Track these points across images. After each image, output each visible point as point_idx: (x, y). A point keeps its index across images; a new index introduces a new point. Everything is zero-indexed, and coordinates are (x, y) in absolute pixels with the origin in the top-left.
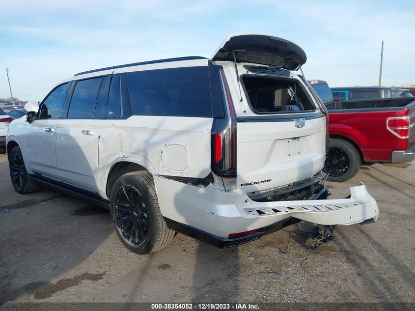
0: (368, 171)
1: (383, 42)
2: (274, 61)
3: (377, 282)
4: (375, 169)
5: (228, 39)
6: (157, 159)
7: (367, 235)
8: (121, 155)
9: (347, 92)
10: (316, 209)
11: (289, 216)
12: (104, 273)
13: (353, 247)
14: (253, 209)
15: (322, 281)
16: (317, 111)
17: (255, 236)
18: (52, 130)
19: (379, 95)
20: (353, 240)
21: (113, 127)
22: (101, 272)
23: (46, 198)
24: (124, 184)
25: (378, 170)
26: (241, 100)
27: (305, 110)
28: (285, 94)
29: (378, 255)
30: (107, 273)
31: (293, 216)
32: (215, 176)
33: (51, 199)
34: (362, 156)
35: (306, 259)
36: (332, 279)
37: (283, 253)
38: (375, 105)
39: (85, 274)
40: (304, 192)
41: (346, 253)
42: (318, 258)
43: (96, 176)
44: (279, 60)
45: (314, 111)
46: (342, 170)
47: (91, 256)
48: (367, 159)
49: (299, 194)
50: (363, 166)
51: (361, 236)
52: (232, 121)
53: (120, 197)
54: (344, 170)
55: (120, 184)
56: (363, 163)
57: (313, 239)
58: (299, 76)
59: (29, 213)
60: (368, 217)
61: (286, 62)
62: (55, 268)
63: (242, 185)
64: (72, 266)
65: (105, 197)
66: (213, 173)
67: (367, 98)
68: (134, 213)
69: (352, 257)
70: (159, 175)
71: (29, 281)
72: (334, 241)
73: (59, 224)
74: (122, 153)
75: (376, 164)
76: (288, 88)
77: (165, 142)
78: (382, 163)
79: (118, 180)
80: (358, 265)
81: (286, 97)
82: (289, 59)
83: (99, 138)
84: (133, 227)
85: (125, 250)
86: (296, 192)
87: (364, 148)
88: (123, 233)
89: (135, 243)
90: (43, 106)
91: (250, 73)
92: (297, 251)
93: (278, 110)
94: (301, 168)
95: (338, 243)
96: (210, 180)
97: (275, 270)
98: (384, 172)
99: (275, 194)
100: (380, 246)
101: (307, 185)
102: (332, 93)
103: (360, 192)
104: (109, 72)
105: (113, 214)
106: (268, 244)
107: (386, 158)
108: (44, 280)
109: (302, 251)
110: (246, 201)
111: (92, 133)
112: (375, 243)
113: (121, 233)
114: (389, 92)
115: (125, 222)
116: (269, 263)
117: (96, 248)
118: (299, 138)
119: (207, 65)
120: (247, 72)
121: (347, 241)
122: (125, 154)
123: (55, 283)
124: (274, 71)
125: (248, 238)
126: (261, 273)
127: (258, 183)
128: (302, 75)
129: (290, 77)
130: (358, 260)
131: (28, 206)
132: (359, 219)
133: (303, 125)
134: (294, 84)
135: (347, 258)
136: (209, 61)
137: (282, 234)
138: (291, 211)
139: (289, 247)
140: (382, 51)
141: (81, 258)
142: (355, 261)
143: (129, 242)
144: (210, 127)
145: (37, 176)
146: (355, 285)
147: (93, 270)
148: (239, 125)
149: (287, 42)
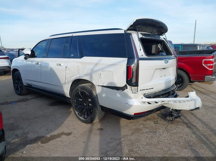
0: (191, 86)
1: (196, 21)
2: (153, 31)
3: (202, 137)
4: (195, 85)
5: (135, 21)
6: (98, 77)
7: (195, 116)
8: (79, 76)
9: (180, 46)
10: (174, 102)
11: (162, 105)
12: (72, 133)
13: (189, 121)
14: (146, 102)
15: (177, 136)
16: (173, 56)
17: (146, 115)
18: (39, 63)
19: (196, 48)
20: (189, 118)
21: (74, 62)
22: (70, 132)
23: (33, 97)
24: (80, 90)
25: (197, 86)
26: (140, 50)
27: (167, 55)
28: (157, 47)
29: (201, 125)
30: (73, 132)
31: (164, 105)
32: (128, 86)
33: (35, 98)
34: (190, 78)
35: (167, 126)
36: (181, 135)
37: (156, 123)
38: (196, 53)
39: (62, 133)
40: (167, 94)
41: (186, 123)
42: (173, 126)
43: (64, 86)
44: (155, 31)
45: (172, 56)
46: (180, 85)
47: (63, 124)
48: (192, 79)
49: (165, 95)
50: (190, 83)
51: (192, 116)
52: (137, 60)
53: (77, 96)
54: (181, 85)
55: (78, 90)
56: (191, 82)
57: (170, 117)
58: (164, 38)
59: (26, 105)
60: (197, 107)
61: (158, 31)
62: (47, 130)
63: (140, 90)
64: (55, 129)
65: (69, 96)
66: (127, 84)
67: (191, 49)
68: (84, 104)
69: (189, 125)
70: (99, 86)
71: (36, 136)
72: (180, 118)
73: (43, 110)
74: (79, 75)
75: (196, 82)
76: (159, 44)
77: (102, 69)
78: (199, 82)
79: (76, 88)
80: (192, 129)
81: (157, 49)
82: (159, 30)
83: (66, 67)
84: (84, 111)
85: (80, 122)
86: (164, 94)
87: (191, 74)
88: (78, 114)
89: (85, 118)
90: (32, 51)
91: (143, 37)
92: (163, 123)
93: (154, 55)
94: (166, 83)
95: (181, 119)
96: (126, 88)
97: (154, 131)
98: (199, 86)
99: (155, 95)
100: (202, 120)
101: (169, 91)
102: (174, 47)
103: (193, 94)
104: (71, 35)
105: (73, 104)
106: (148, 119)
107: (201, 80)
108: (43, 135)
109: (165, 122)
110: (142, 98)
111: (62, 65)
112: (199, 119)
113: (77, 114)
114: (201, 46)
115: (79, 109)
116: (150, 128)
117: (65, 121)
118: (165, 68)
119: (123, 32)
120: (142, 36)
121: (186, 118)
122: (80, 75)
123: (49, 137)
124: (154, 36)
125: (143, 115)
126: (147, 132)
127: (148, 89)
128: (165, 38)
129: (160, 39)
130: (192, 127)
131: (25, 101)
132: (193, 107)
133: (168, 62)
134: (162, 42)
135: (187, 126)
136: (125, 30)
137: (154, 115)
138: (163, 103)
139: (159, 121)
140: (196, 25)
141: (58, 126)
142: (191, 127)
143: (81, 118)
144: (126, 63)
145: (29, 86)
146: (192, 137)
147: (66, 131)
148: (140, 62)
149: (160, 22)
